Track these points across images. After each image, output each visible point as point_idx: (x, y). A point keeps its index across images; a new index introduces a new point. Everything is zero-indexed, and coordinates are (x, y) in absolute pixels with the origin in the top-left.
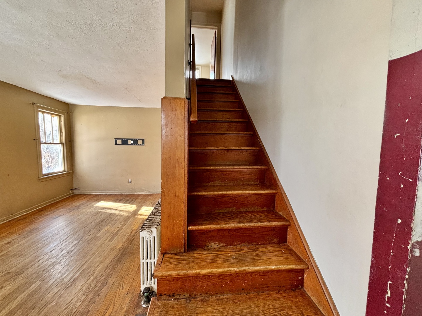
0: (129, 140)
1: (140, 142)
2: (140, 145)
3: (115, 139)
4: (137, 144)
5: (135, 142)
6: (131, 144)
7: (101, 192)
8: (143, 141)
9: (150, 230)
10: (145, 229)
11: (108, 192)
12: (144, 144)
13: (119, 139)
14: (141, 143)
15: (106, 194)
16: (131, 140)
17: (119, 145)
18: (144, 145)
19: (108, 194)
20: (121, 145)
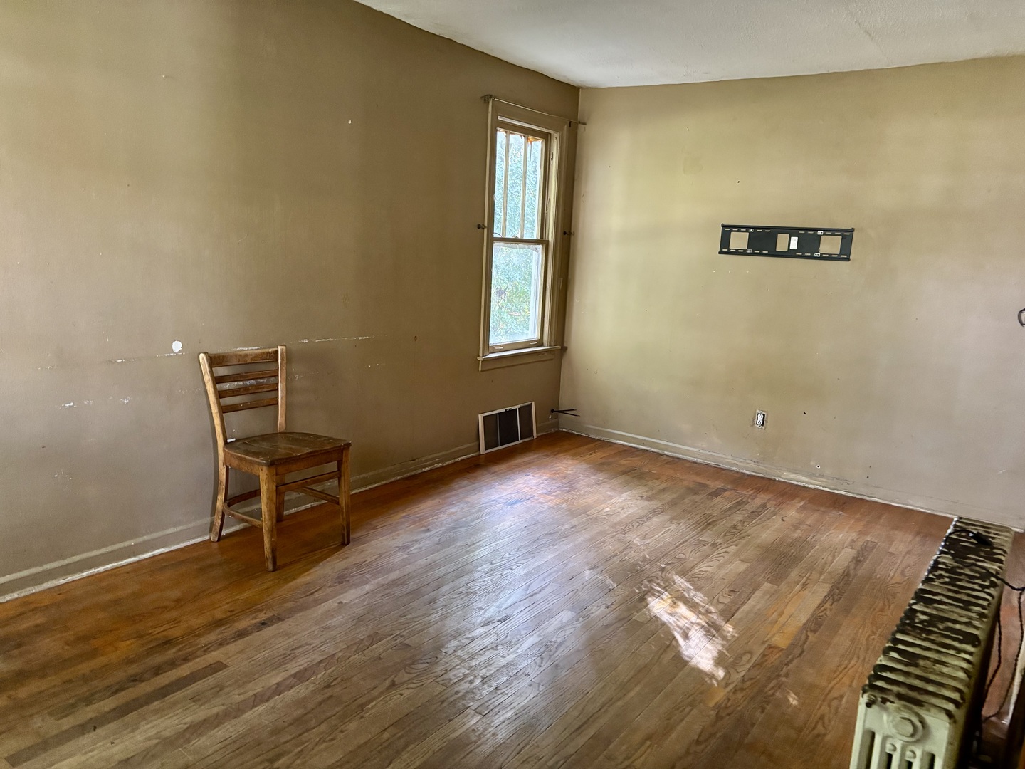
0: (779, 235)
1: (830, 245)
2: (830, 258)
3: (724, 226)
4: (816, 255)
5: (809, 242)
6: (790, 254)
7: (643, 443)
8: (844, 238)
9: (917, 715)
10: (891, 698)
11: (667, 447)
12: (849, 255)
13: (740, 228)
14: (836, 251)
15: (661, 452)
16: (792, 231)
17: (737, 253)
18: (848, 259)
19: (666, 453)
20: (744, 253)
